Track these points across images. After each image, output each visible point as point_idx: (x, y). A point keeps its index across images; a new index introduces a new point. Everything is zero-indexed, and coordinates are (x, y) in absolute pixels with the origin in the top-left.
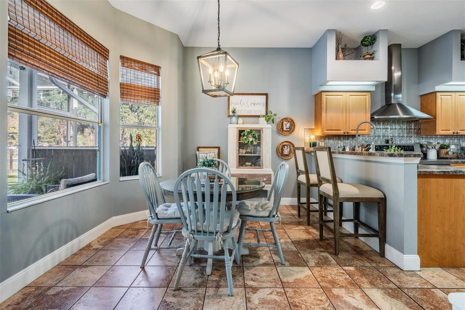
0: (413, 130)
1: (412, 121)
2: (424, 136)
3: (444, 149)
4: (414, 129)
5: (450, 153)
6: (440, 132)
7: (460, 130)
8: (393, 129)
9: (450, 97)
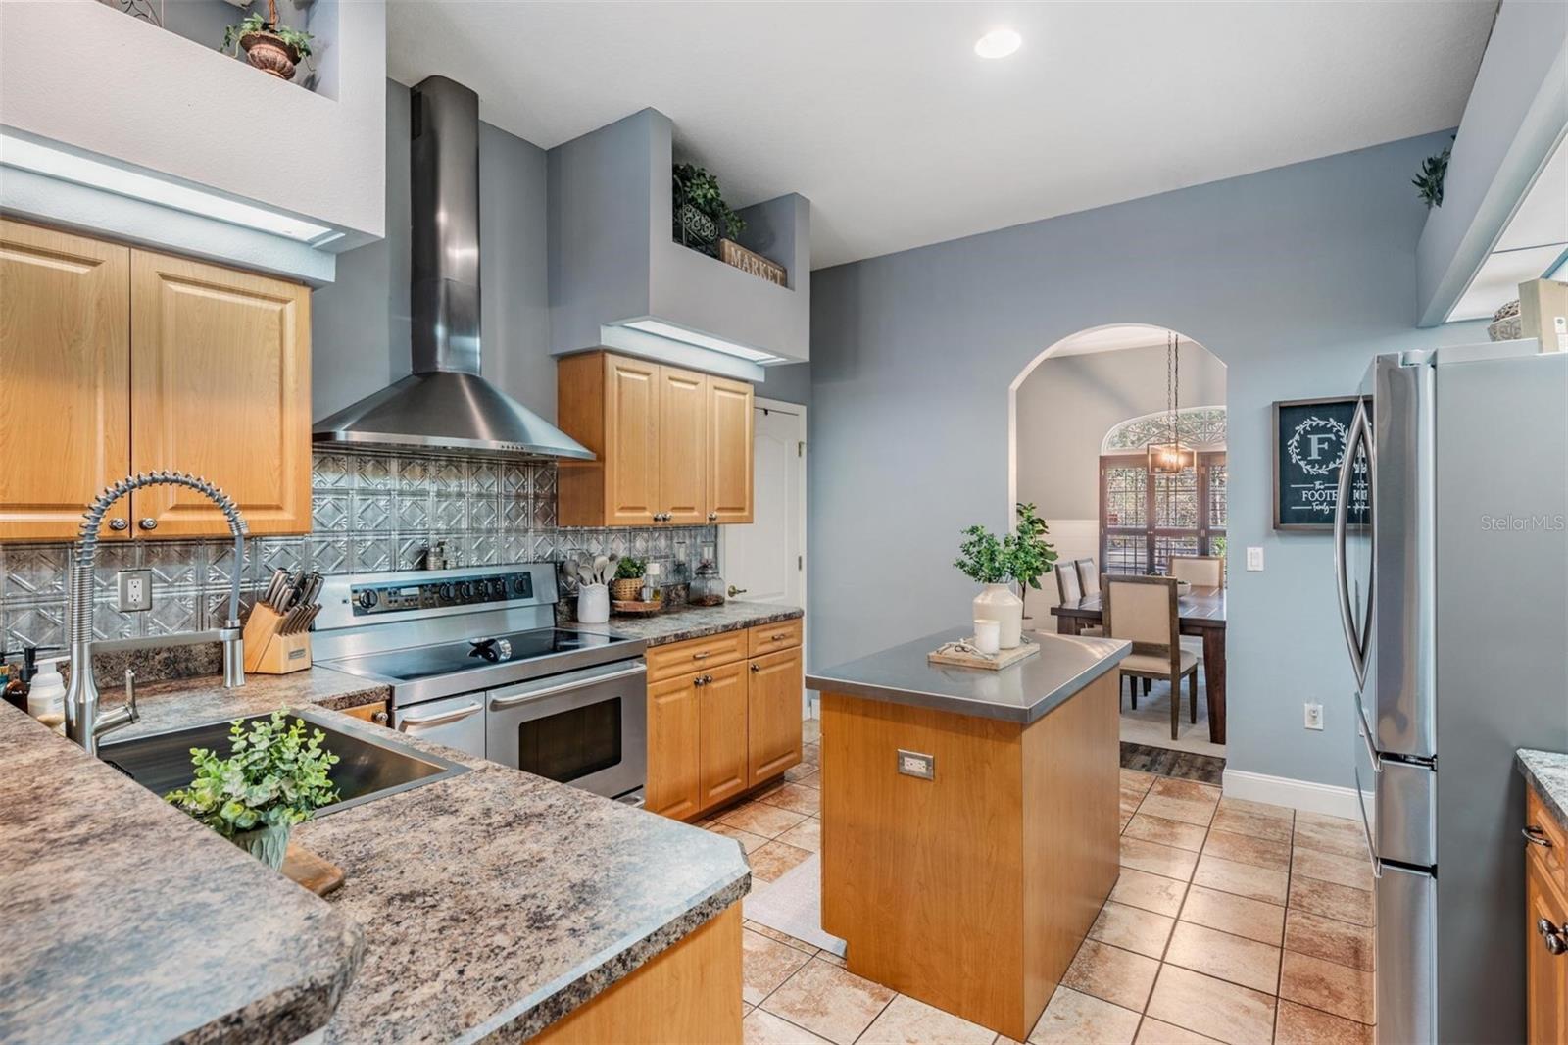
0: (531, 501)
1: (527, 464)
2: (569, 528)
3: (629, 577)
4: (537, 497)
5: (647, 594)
6: (619, 514)
7: (675, 509)
8: (448, 496)
9: (644, 378)
